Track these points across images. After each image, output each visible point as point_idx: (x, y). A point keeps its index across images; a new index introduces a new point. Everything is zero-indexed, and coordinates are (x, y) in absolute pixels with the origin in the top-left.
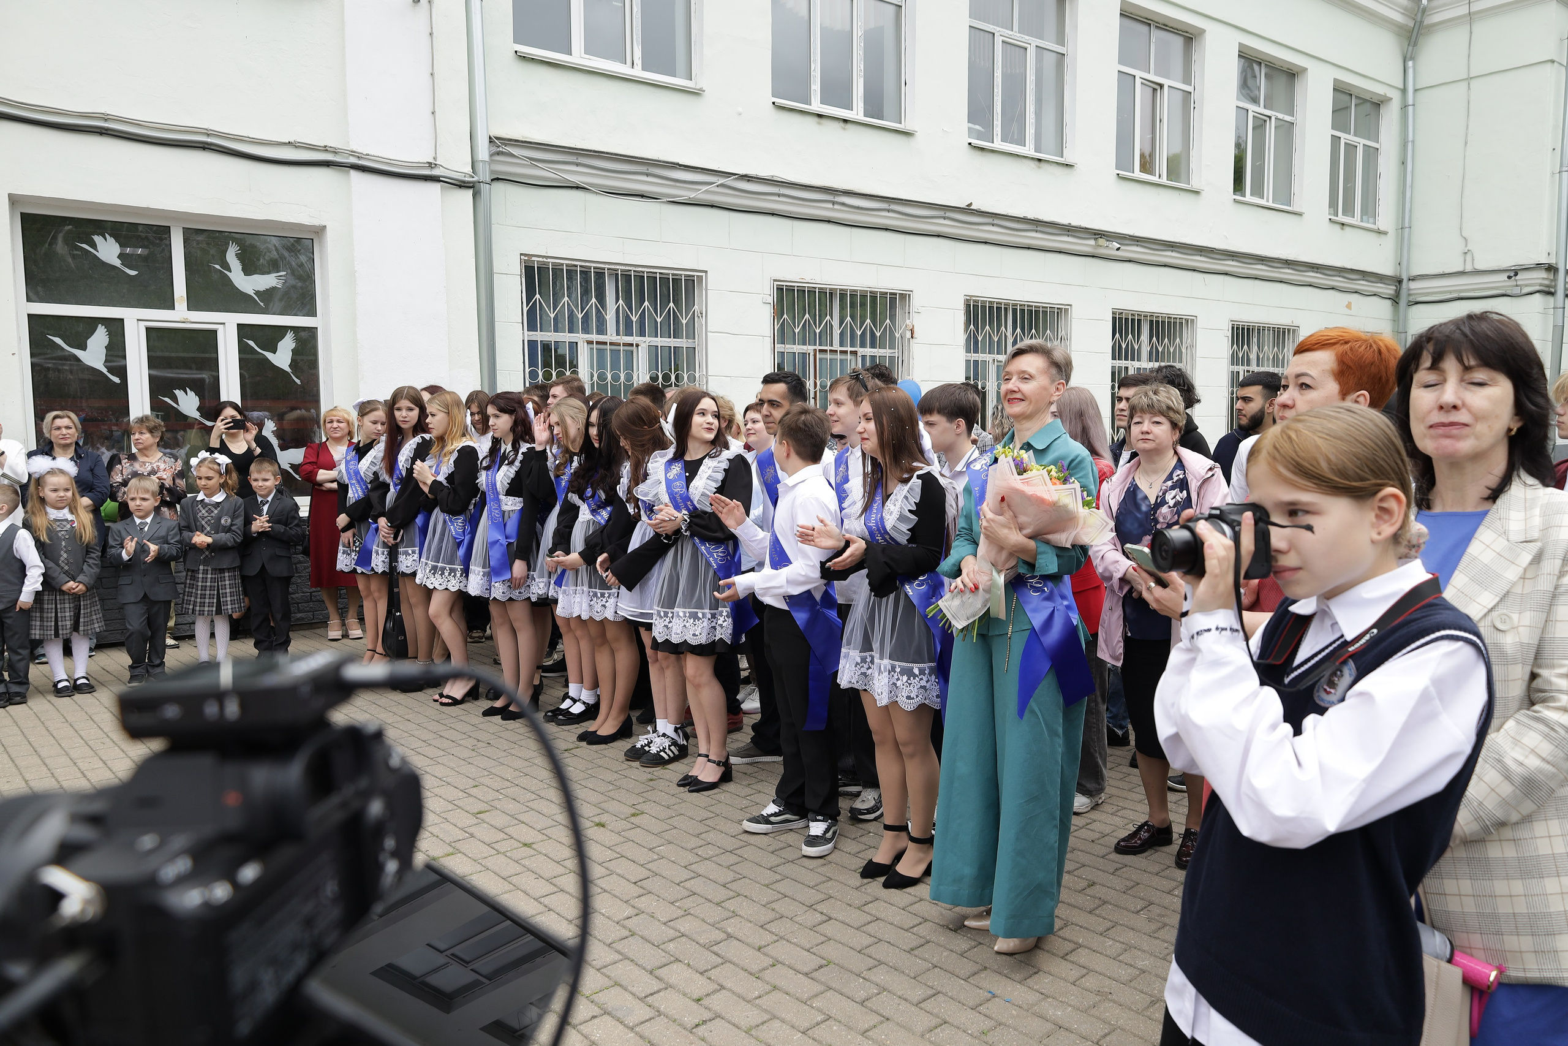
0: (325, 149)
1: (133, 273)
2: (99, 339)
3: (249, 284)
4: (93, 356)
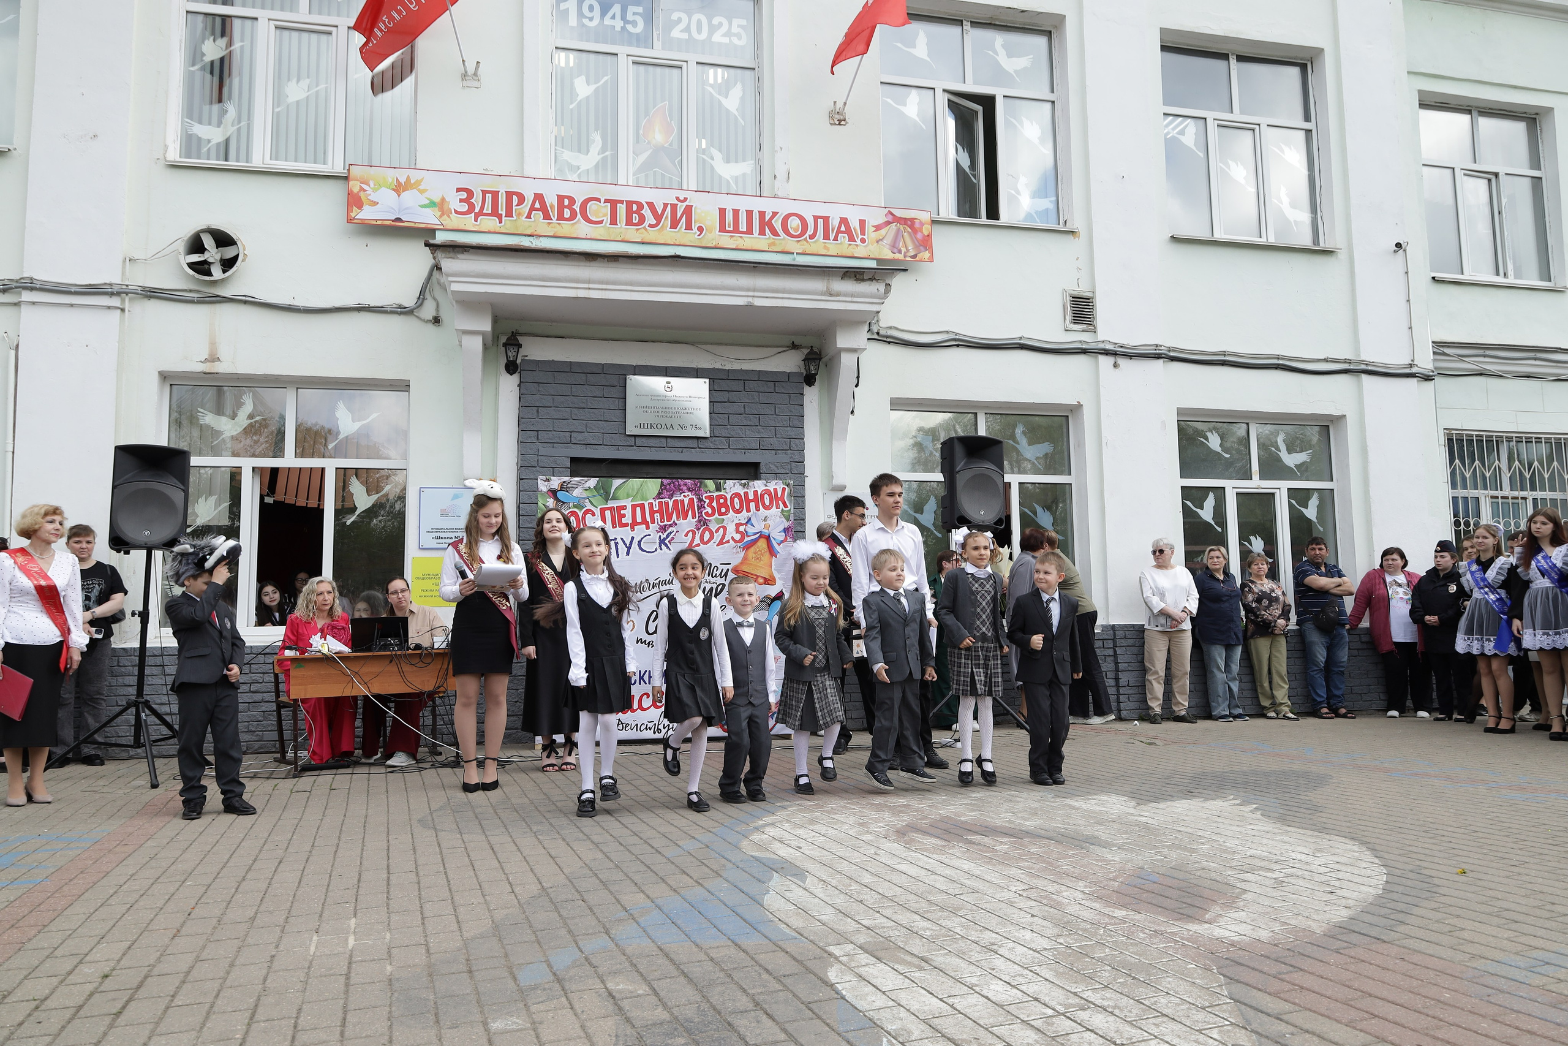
0: (1345, 361)
1: (1228, 456)
2: (1210, 502)
3: (1291, 460)
4: (1207, 513)
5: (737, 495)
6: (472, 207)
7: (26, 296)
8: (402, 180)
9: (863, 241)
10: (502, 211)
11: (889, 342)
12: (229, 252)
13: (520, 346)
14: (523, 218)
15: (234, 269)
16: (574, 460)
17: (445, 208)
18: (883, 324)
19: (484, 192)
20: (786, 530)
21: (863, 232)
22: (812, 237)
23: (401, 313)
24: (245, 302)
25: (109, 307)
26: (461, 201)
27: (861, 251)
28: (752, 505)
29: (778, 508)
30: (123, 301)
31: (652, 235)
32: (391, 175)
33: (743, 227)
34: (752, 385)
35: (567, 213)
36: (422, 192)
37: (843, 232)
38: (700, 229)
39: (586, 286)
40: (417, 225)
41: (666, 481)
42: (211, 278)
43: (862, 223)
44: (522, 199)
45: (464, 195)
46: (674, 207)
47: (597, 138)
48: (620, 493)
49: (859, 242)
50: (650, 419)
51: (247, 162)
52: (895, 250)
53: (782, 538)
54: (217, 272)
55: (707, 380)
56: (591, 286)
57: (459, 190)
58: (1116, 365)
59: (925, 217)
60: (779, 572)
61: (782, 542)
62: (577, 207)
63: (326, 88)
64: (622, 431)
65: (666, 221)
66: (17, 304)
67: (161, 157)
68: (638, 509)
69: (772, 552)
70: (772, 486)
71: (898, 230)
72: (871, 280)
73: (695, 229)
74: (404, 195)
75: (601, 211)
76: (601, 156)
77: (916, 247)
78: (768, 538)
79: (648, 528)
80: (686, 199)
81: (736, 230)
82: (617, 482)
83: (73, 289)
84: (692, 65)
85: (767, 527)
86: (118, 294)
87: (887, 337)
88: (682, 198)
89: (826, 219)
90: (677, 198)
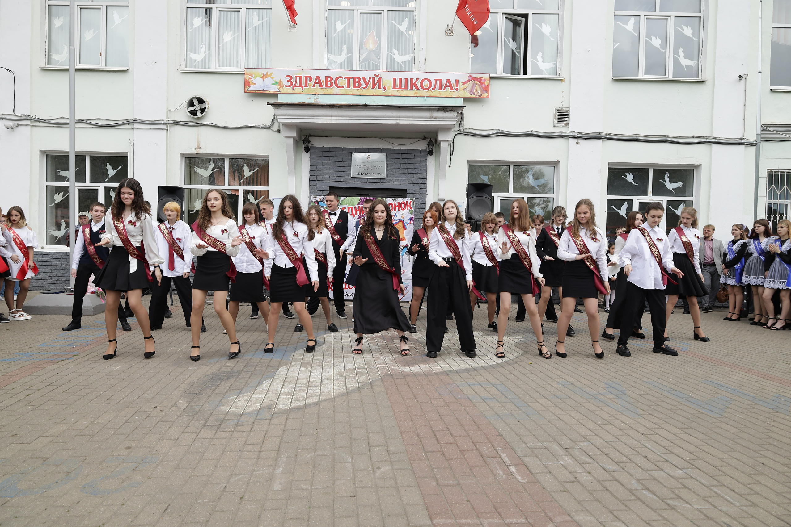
0: (704, 137)
1: (636, 184)
2: (625, 206)
3: (670, 186)
4: (623, 212)
5: (391, 204)
6: (292, 83)
7: (136, 126)
8: (265, 74)
9: (457, 90)
10: (303, 85)
11: (468, 135)
12: (203, 106)
13: (309, 141)
14: (312, 87)
15: (205, 112)
16: (331, 188)
17: (281, 84)
18: (465, 127)
19: (297, 77)
20: (411, 219)
21: (457, 86)
22: (433, 89)
23: (265, 128)
24: (209, 125)
25: (163, 129)
26: (288, 81)
27: (456, 94)
28: (397, 208)
29: (407, 209)
30: (167, 127)
31: (364, 92)
32: (261, 72)
33: (403, 86)
34: (404, 156)
35: (329, 84)
36: (272, 78)
37: (448, 86)
38: (385, 88)
39: (330, 118)
40: (271, 92)
41: (362, 198)
42: (197, 117)
43: (457, 81)
44: (311, 79)
45: (288, 79)
46: (374, 79)
47: (345, 49)
48: (343, 203)
49: (455, 90)
50: (360, 171)
51: (209, 68)
52: (472, 93)
53: (409, 222)
54: (198, 113)
55: (385, 154)
56: (332, 118)
57: (287, 76)
58: (577, 143)
59: (487, 77)
60: (407, 236)
61: (409, 223)
62: (333, 81)
63: (238, 35)
64: (350, 176)
65: (370, 85)
66: (132, 129)
67: (179, 69)
68: (350, 209)
69: (405, 228)
70: (405, 200)
71: (474, 83)
72: (451, 111)
73: (382, 88)
74: (265, 80)
75: (342, 82)
76: (346, 56)
77: (482, 91)
78: (403, 222)
79: (354, 217)
80: (379, 75)
81: (400, 88)
82: (342, 198)
83: (150, 122)
84: (386, 12)
85: (403, 217)
86: (165, 124)
87: (467, 132)
88: (377, 75)
89: (440, 81)
90: (375, 75)
